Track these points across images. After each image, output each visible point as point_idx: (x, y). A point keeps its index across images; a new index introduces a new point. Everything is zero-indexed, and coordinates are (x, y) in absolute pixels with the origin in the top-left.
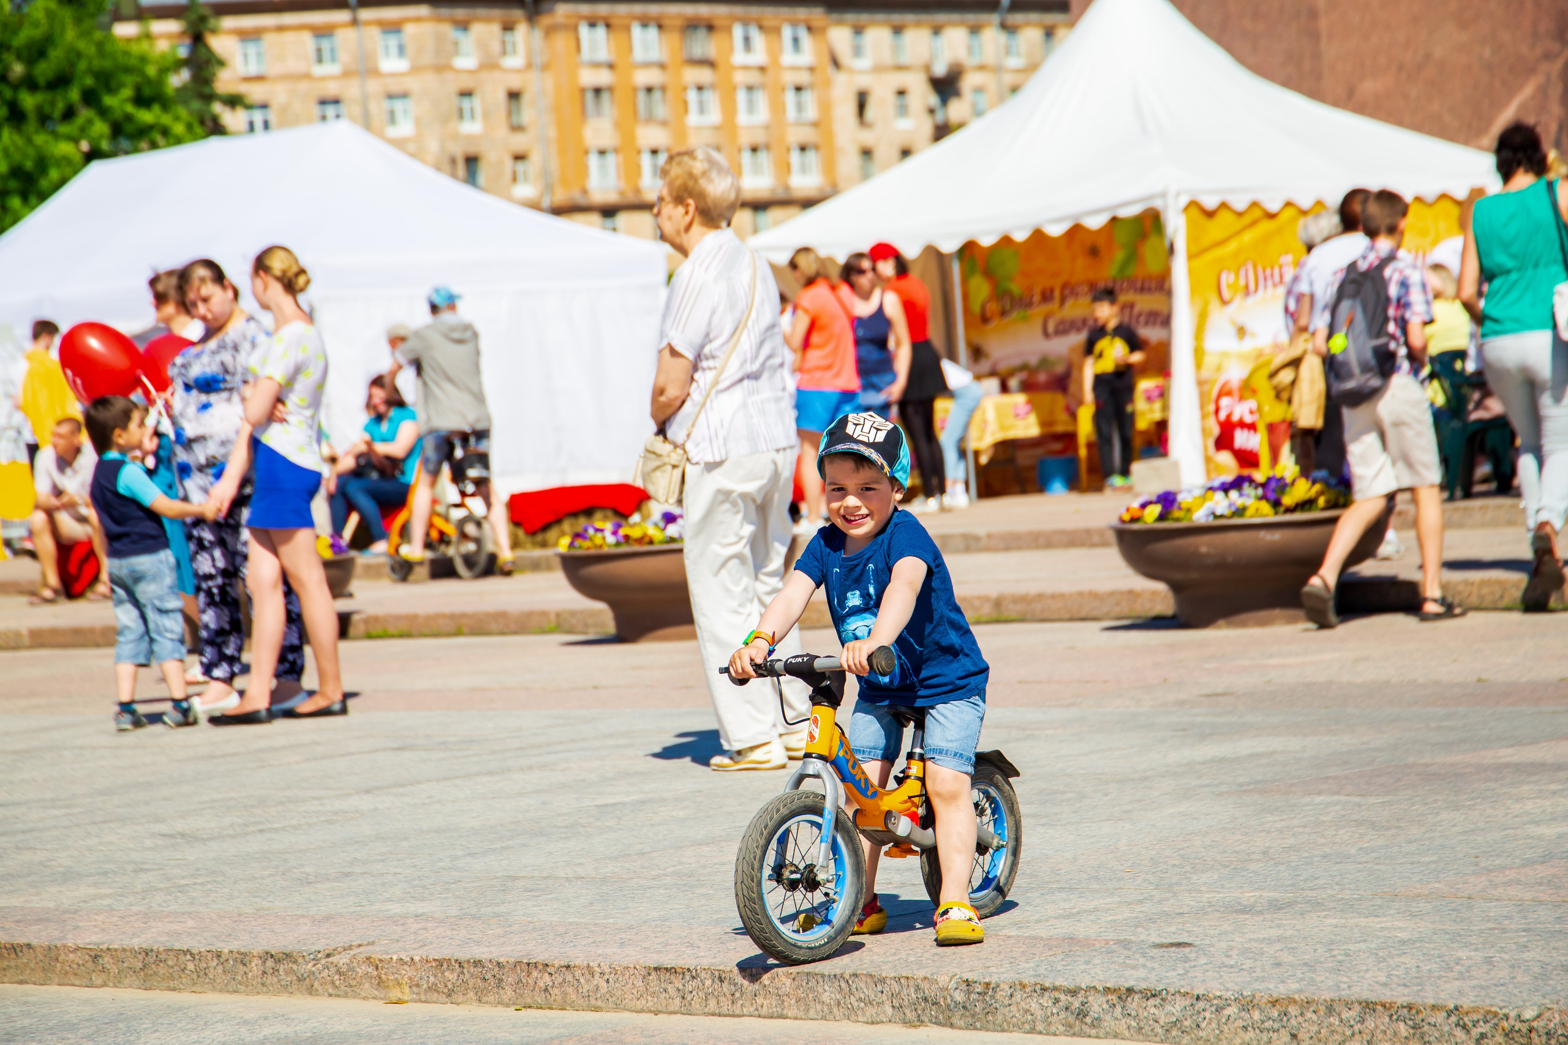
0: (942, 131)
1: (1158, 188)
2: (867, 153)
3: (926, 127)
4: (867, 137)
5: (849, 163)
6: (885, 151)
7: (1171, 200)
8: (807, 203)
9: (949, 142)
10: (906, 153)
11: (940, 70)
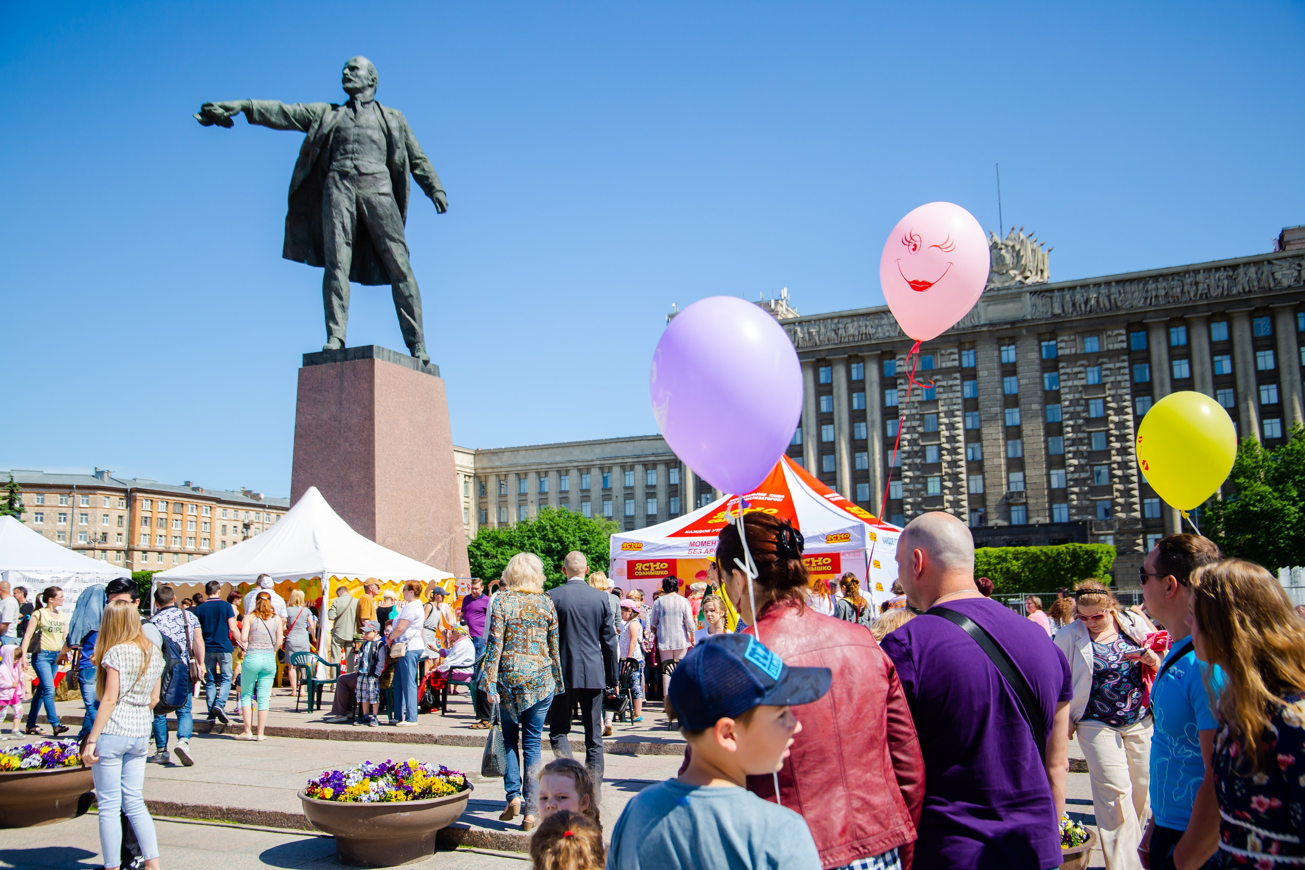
0: (245, 538)
1: (321, 570)
2: (224, 542)
3: (241, 536)
4: (224, 538)
5: (218, 544)
6: (229, 542)
7: (325, 575)
8: (204, 555)
9: (247, 541)
10: (235, 543)
11: (246, 522)
